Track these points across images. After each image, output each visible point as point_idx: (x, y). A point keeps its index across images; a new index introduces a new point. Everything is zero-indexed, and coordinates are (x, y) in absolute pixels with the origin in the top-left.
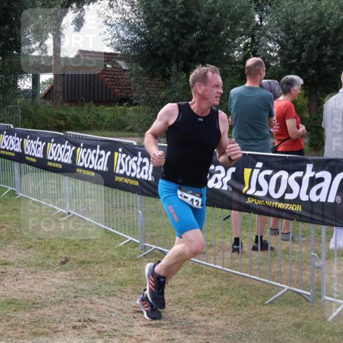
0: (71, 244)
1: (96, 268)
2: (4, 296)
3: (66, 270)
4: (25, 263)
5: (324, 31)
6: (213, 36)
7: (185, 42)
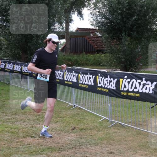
0: (76, 120)
1: (89, 132)
2: (46, 145)
3: (74, 133)
4: (55, 129)
6: (143, 18)
7: (129, 22)
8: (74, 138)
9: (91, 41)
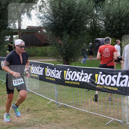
0: (30, 103)
1: (40, 112)
2: (7, 125)
3: (29, 114)
5: (121, 17)
6: (79, 20)
7: (69, 23)
8: (29, 118)
9: (39, 37)
